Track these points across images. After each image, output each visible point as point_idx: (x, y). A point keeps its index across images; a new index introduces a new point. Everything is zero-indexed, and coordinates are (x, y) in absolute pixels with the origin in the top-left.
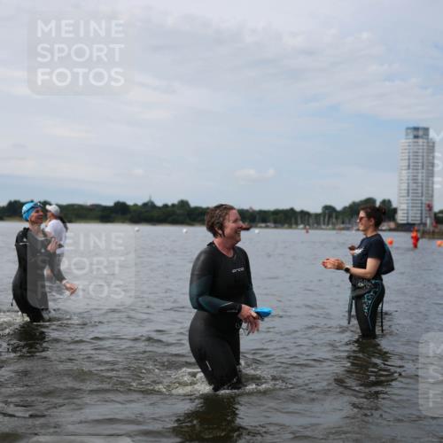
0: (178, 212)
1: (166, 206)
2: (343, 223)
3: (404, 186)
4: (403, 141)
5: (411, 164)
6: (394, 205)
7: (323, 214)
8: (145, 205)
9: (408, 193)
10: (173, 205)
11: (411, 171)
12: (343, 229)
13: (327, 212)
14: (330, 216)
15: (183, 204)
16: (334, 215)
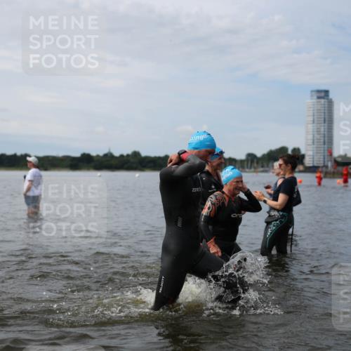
0: (132, 160)
1: (122, 156)
2: (262, 167)
3: (310, 137)
4: (309, 101)
5: (316, 119)
6: (303, 152)
7: (247, 160)
8: (106, 155)
9: (313, 142)
10: (128, 155)
11: (315, 125)
12: (263, 171)
13: (250, 158)
14: (252, 162)
15: (136, 154)
16: (255, 160)
